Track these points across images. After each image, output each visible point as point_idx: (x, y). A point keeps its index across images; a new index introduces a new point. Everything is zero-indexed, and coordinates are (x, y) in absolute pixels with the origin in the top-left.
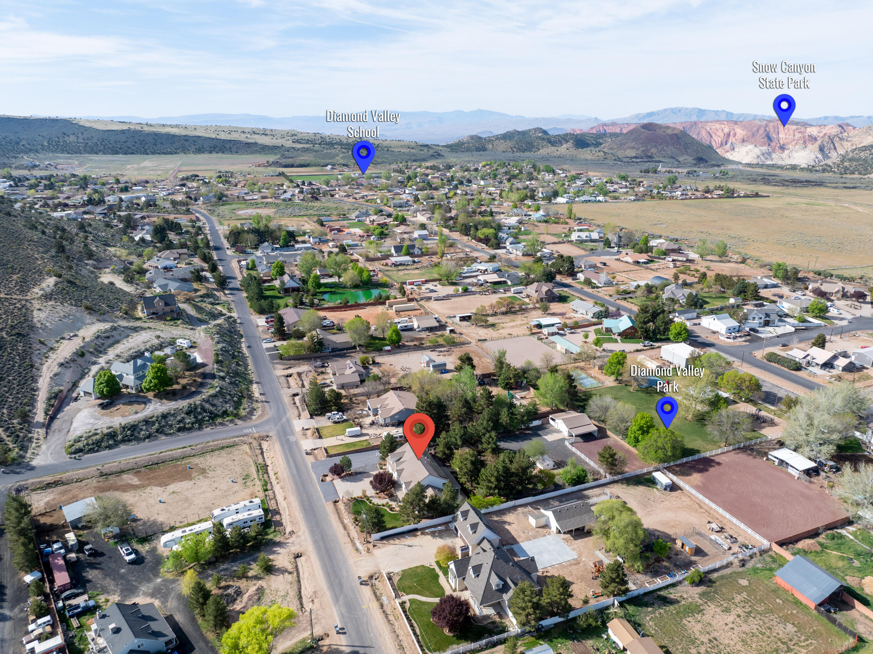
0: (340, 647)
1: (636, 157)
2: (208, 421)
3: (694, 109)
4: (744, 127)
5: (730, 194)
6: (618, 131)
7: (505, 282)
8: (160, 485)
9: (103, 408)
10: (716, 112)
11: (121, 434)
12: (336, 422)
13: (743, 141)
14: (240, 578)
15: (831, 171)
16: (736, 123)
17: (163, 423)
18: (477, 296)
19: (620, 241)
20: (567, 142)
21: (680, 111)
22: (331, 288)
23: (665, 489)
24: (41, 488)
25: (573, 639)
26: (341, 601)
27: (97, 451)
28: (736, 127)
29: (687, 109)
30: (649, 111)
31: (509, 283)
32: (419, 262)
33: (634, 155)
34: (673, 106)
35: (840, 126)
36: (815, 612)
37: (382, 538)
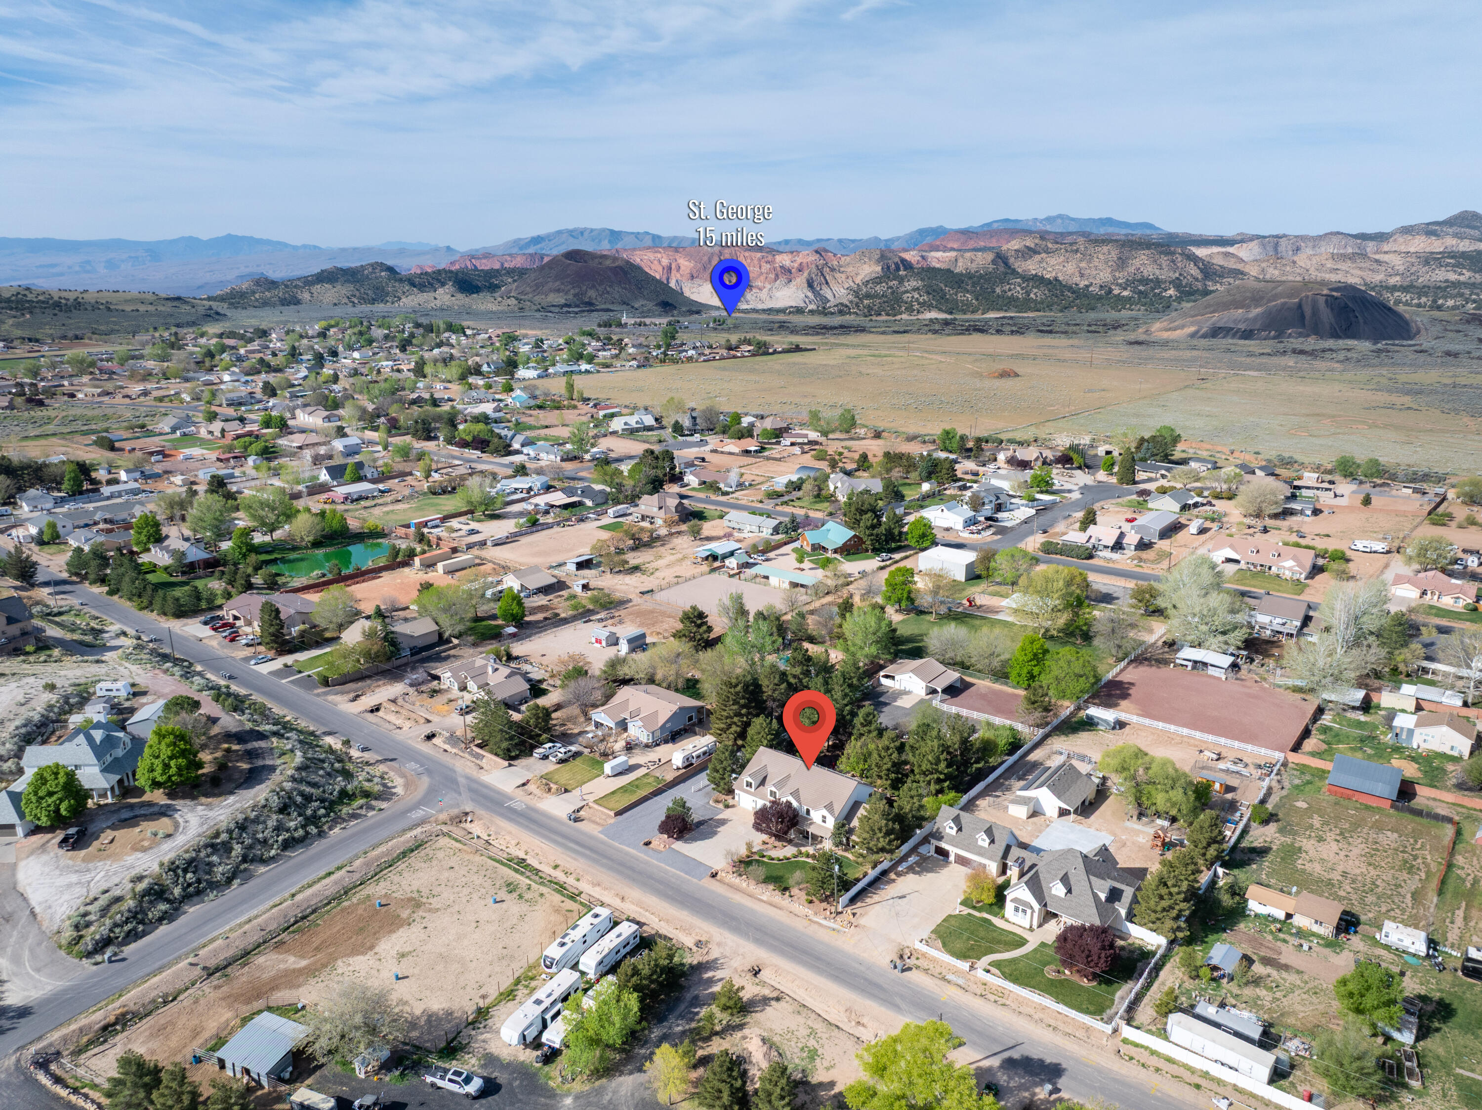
0: (981, 1064)
1: (566, 305)
2: (327, 815)
3: (604, 230)
4: (690, 257)
5: (762, 349)
6: (497, 266)
7: (580, 504)
8: (357, 951)
9: (74, 848)
10: (637, 235)
11: (176, 883)
12: (562, 761)
13: (692, 277)
14: (708, 1039)
15: (850, 313)
16: (676, 250)
17: (248, 841)
18: (556, 529)
19: (695, 424)
20: (443, 284)
21: (582, 233)
22: (268, 552)
23: (1114, 728)
24: (91, 1043)
25: (1224, 930)
26: (903, 1006)
27: (144, 934)
28: (677, 256)
29: (592, 230)
30: (535, 233)
31: (589, 503)
32: (389, 491)
33: (563, 301)
34: (571, 227)
35: (817, 252)
36: (1392, 811)
37: (853, 900)
